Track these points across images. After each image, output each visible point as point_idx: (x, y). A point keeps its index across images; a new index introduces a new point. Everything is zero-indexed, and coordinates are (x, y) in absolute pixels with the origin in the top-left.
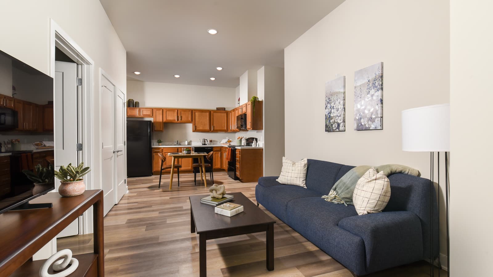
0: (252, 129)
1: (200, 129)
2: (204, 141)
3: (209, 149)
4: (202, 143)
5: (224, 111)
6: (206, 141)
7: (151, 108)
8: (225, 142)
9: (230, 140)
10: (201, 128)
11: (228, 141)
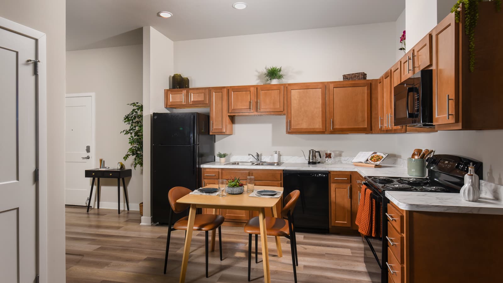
0: (460, 126)
1: (302, 127)
2: (314, 156)
3: (321, 177)
4: (307, 158)
5: (363, 81)
6: (317, 154)
7: (205, 88)
8: (363, 160)
9: (378, 154)
10: (304, 126)
11: (372, 157)
